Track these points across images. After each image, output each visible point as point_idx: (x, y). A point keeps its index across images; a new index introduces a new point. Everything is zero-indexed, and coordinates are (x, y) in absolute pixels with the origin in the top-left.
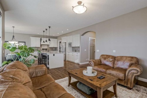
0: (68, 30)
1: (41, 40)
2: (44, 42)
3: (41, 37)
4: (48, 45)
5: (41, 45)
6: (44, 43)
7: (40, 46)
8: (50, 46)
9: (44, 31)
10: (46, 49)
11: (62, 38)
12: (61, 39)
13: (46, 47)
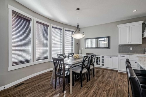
7: (140, 42)
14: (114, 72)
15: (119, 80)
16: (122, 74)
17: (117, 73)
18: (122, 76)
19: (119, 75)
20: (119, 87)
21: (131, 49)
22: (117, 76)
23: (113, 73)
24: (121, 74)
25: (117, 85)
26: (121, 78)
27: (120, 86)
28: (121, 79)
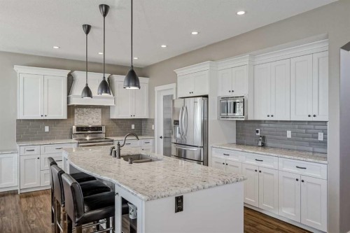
0: (241, 13)
1: (71, 81)
2: (87, 92)
3: (70, 67)
4: (105, 109)
5: (71, 110)
6: (87, 101)
7: (63, 115)
8: (115, 115)
9: (88, 29)
10: (97, 129)
11: (179, 72)
12: (174, 79)
13: (93, 119)
14: (6, 198)
15: (26, 211)
16: (29, 196)
17: (17, 197)
18: (31, 199)
19: (24, 201)
20: (32, 225)
21: (47, 129)
22: (20, 203)
23: (5, 201)
24: (26, 197)
25: (26, 222)
26: (31, 206)
27: (33, 221)
28: (32, 208)
